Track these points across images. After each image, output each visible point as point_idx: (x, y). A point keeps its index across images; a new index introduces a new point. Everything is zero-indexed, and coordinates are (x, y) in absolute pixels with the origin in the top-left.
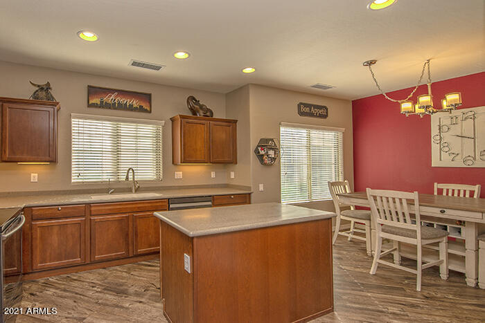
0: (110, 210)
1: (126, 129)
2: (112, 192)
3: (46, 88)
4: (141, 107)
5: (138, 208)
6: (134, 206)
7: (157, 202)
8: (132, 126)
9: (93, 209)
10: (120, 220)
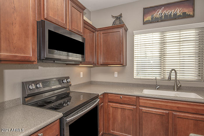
0: (153, 104)
1: (171, 36)
2: (158, 88)
3: (119, 18)
4: (184, 14)
5: (178, 107)
6: (174, 105)
7: (197, 105)
8: (176, 33)
9: (141, 101)
10: (161, 115)
